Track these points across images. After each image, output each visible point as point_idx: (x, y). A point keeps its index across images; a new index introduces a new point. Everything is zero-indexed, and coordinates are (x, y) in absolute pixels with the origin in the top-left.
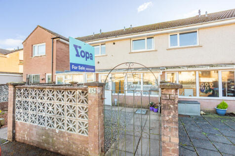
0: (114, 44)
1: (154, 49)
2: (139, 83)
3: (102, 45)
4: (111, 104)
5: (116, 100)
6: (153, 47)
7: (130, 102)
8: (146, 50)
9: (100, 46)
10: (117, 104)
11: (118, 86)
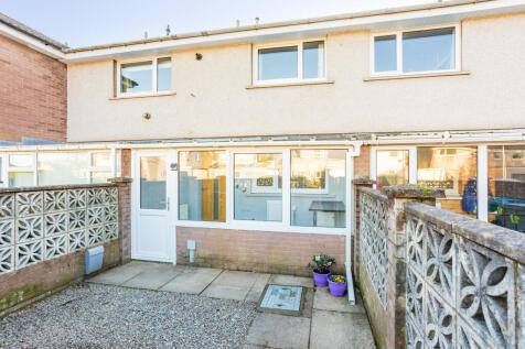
0: (199, 57)
1: (324, 80)
2: (275, 183)
3: (160, 61)
4: (174, 261)
5: (191, 245)
6: (321, 71)
7: (242, 254)
8: (300, 80)
9: (154, 66)
10: (196, 257)
11: (210, 192)
